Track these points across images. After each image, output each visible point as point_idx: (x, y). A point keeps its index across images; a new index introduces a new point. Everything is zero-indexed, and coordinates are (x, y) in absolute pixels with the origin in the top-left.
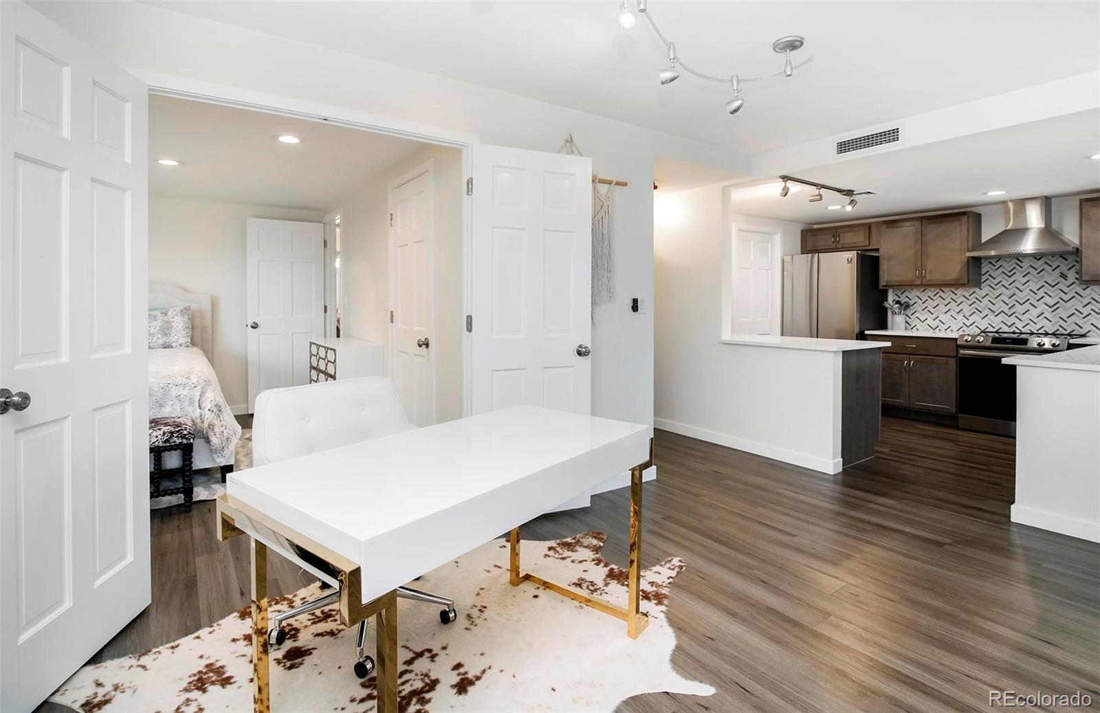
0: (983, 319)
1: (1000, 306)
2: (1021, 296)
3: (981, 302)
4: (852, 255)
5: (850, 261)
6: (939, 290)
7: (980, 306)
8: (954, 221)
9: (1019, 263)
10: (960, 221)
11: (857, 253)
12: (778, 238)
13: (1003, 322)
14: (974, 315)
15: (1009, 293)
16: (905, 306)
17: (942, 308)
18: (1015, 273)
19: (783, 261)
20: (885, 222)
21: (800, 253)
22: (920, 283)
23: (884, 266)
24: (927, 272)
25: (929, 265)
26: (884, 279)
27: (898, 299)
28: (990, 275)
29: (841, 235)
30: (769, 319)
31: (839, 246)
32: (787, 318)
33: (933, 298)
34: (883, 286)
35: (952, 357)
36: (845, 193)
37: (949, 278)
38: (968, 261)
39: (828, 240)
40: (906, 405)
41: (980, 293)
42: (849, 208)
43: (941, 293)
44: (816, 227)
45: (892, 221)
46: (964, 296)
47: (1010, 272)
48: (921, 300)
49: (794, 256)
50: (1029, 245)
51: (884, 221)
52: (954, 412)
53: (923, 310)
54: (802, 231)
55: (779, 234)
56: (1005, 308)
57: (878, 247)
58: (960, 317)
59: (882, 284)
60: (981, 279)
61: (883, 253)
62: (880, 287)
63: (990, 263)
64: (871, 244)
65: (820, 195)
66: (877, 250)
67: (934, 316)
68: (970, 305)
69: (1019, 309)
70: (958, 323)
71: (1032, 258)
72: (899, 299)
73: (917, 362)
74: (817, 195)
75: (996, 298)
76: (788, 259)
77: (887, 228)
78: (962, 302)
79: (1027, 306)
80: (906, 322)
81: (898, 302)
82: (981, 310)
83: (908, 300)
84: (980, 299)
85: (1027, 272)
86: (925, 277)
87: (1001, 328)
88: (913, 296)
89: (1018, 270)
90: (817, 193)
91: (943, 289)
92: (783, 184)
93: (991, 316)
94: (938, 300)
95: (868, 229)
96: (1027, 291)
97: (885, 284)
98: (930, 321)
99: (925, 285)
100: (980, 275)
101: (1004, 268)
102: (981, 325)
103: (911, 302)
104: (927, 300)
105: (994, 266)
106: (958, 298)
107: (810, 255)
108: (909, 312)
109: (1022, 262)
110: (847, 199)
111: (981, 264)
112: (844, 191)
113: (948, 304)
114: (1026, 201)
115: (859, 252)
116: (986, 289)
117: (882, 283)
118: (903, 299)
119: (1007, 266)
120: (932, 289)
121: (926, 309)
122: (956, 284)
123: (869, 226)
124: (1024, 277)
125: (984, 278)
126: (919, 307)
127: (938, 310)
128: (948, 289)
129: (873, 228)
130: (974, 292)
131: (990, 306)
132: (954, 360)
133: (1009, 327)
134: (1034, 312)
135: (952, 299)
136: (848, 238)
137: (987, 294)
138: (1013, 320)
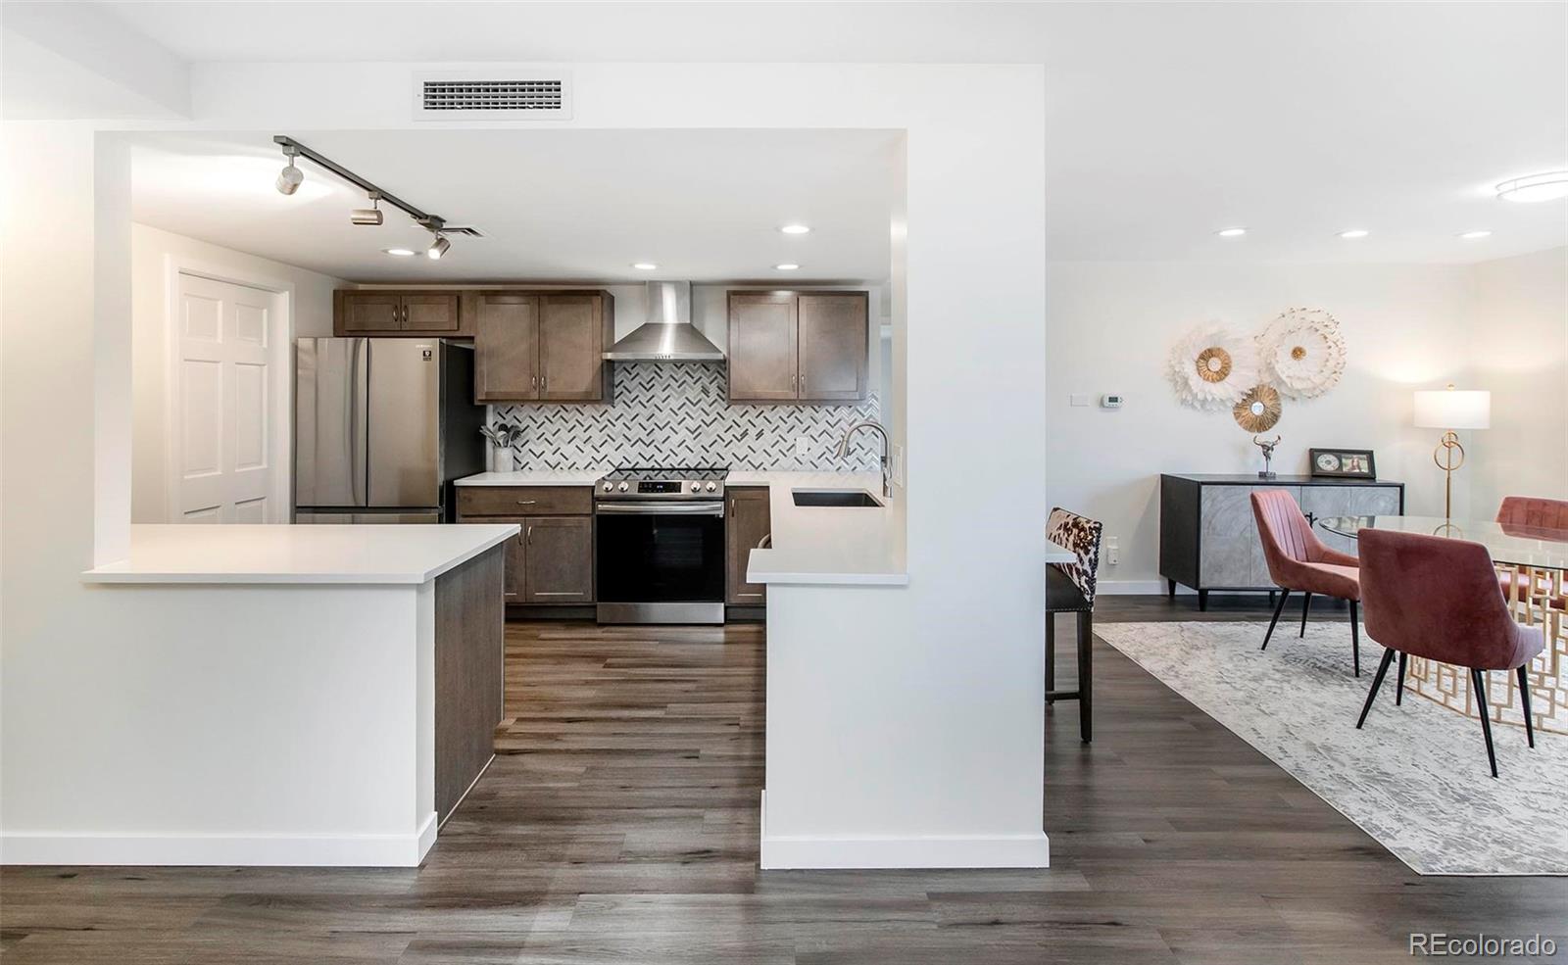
0: (616, 450)
1: (636, 432)
2: (661, 418)
3: (614, 426)
4: (431, 345)
5: (427, 356)
6: (559, 408)
7: (613, 432)
8: (584, 303)
9: (659, 371)
10: (591, 303)
11: (441, 343)
12: (283, 302)
13: (640, 454)
14: (606, 444)
15: (646, 413)
16: (513, 433)
17: (565, 435)
18: (653, 385)
19: (295, 349)
20: (484, 293)
21: (331, 332)
22: (537, 398)
23: (482, 367)
24: (548, 380)
25: (551, 368)
26: (483, 388)
27: (501, 421)
28: (624, 387)
29: (410, 307)
30: (265, 466)
31: (406, 326)
32: (306, 462)
33: (553, 420)
34: (481, 401)
35: (587, 515)
36: (428, 221)
37: (576, 390)
38: (602, 365)
39: (383, 315)
40: (521, 600)
41: (613, 413)
42: (434, 254)
43: (563, 413)
44: (361, 287)
45: (493, 291)
46: (593, 417)
47: (648, 383)
48: (536, 422)
49: (319, 340)
50: (667, 347)
51: (481, 291)
52: (590, 599)
53: (538, 439)
54: (335, 291)
55: (287, 293)
56: (643, 434)
57: (472, 335)
58: (587, 448)
59: (479, 398)
60: (614, 392)
61: (482, 343)
62: (477, 403)
63: (625, 369)
64: (462, 325)
65: (379, 213)
66: (471, 339)
67: (553, 448)
68: (601, 431)
69: (659, 435)
70: (585, 457)
71: (671, 365)
72: (504, 422)
73: (536, 527)
74: (371, 212)
75: (632, 420)
76: (306, 343)
77: (487, 303)
78: (590, 426)
79: (667, 431)
80: (515, 457)
81: (503, 427)
82: (614, 437)
83: (518, 423)
84: (613, 421)
85: (667, 384)
86: (545, 387)
87: (638, 463)
88: (524, 417)
89: (656, 380)
90: (372, 208)
91: (564, 405)
92: (285, 162)
93: (627, 445)
94: (558, 423)
95: (456, 301)
96: (667, 411)
97: (484, 398)
98: (548, 456)
99: (542, 401)
100: (613, 386)
101: (642, 378)
102: (614, 459)
103: (522, 426)
104: (544, 422)
105: (630, 374)
106: (584, 421)
107: (351, 340)
108: (518, 443)
109: (661, 370)
110: (431, 237)
111: (614, 370)
112: (427, 217)
113: (572, 428)
114: (664, 285)
115: (444, 341)
116: (620, 408)
117: (480, 396)
118: (509, 421)
119: (645, 376)
120: (551, 406)
121: (543, 438)
122: (585, 400)
123: (458, 297)
124: (664, 390)
125: (617, 391)
126: (531, 435)
127: (559, 438)
128: (572, 406)
129: (465, 300)
130: (606, 411)
131: (626, 431)
132: (589, 519)
133: (648, 461)
134: (675, 439)
135: (577, 421)
136: (422, 315)
137: (622, 415)
138: (652, 450)
